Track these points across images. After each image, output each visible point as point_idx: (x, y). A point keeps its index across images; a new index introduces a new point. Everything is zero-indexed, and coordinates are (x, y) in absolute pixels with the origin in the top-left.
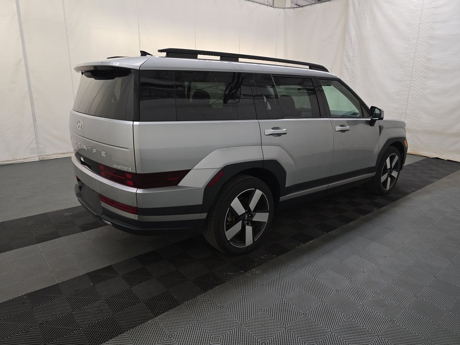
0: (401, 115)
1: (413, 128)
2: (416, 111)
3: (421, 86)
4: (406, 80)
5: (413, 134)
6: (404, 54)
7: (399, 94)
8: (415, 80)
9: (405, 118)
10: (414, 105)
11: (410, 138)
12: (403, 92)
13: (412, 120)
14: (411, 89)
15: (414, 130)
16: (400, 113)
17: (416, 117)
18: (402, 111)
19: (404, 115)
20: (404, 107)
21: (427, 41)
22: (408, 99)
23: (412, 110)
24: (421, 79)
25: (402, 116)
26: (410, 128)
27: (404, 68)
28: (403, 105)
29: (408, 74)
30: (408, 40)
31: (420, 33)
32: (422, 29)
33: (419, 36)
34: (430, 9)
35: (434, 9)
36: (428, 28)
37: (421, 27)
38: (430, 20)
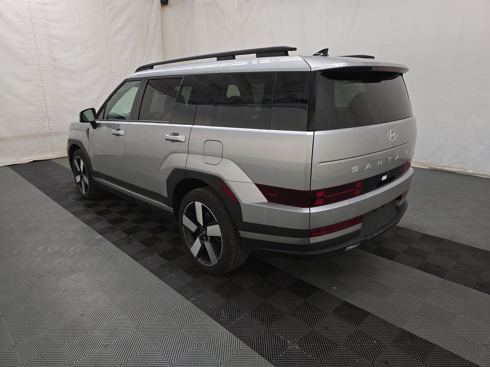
0: (43, 118)
1: (60, 131)
2: (58, 112)
3: (55, 86)
4: (36, 80)
5: (62, 136)
6: (23, 49)
7: (33, 96)
8: (46, 79)
9: (49, 121)
10: (54, 107)
11: (60, 141)
12: (37, 93)
13: (57, 122)
14: (45, 90)
15: (61, 132)
16: (41, 116)
17: (60, 119)
18: (43, 114)
19: (46, 117)
20: (43, 109)
21: (45, 38)
22: (45, 101)
23: (53, 112)
24: (52, 79)
25: (45, 120)
26: (57, 131)
27: (29, 65)
28: (41, 107)
29: (36, 73)
30: (23, 34)
31: (34, 28)
32: (35, 24)
33: (35, 31)
34: (38, 4)
35: (42, 5)
36: (42, 24)
37: (33, 21)
38: (41, 16)
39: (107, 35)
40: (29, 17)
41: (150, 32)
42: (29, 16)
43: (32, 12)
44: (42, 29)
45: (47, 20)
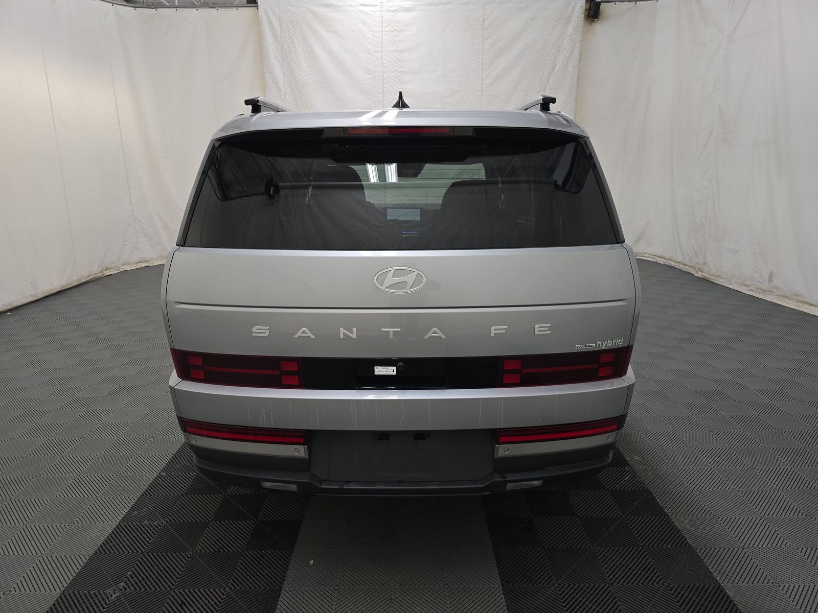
30: (370, 94)
31: (385, 85)
32: (387, 80)
33: (385, 89)
34: (393, 52)
35: (398, 54)
36: (394, 79)
37: (385, 77)
38: (395, 68)
39: (482, 84)
40: (380, 71)
41: (556, 71)
42: (381, 69)
43: (384, 65)
44: (394, 85)
45: (402, 72)
